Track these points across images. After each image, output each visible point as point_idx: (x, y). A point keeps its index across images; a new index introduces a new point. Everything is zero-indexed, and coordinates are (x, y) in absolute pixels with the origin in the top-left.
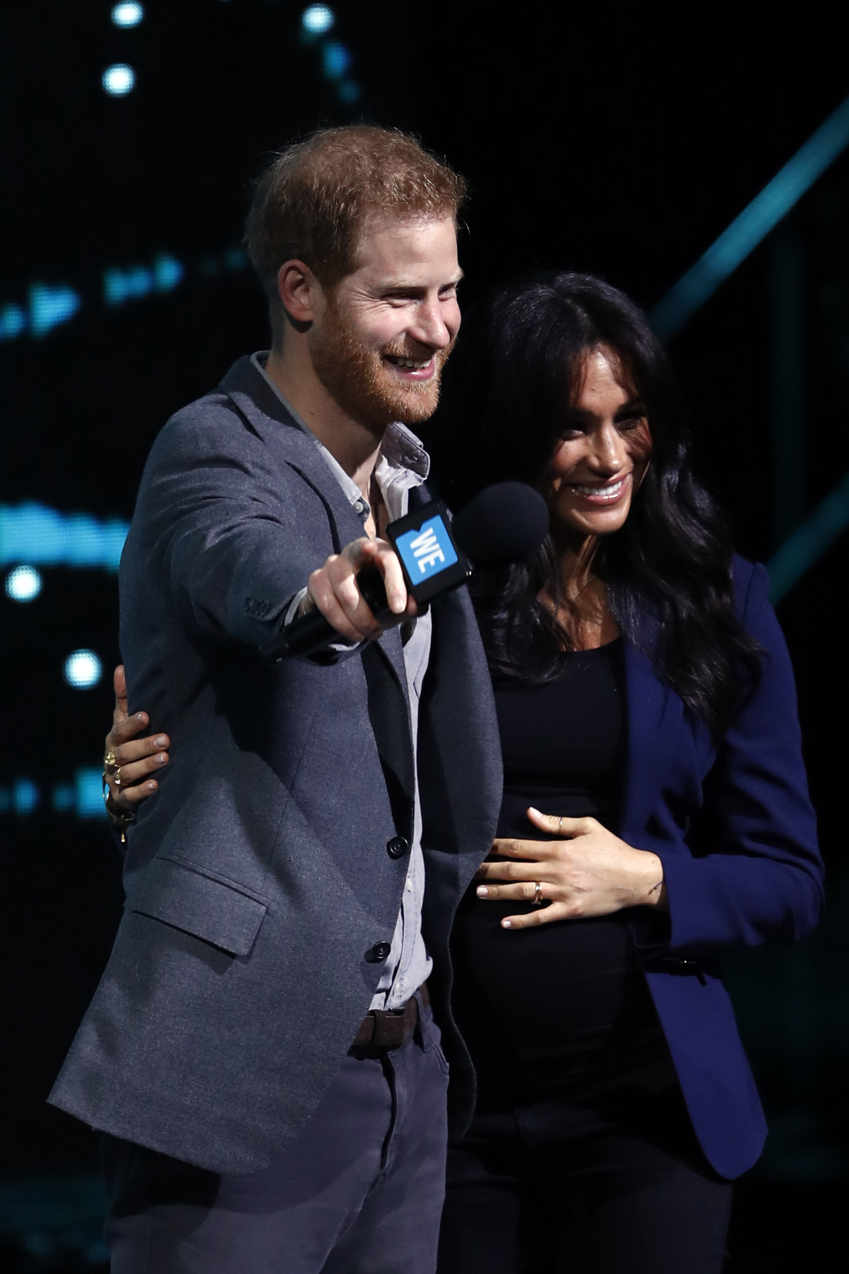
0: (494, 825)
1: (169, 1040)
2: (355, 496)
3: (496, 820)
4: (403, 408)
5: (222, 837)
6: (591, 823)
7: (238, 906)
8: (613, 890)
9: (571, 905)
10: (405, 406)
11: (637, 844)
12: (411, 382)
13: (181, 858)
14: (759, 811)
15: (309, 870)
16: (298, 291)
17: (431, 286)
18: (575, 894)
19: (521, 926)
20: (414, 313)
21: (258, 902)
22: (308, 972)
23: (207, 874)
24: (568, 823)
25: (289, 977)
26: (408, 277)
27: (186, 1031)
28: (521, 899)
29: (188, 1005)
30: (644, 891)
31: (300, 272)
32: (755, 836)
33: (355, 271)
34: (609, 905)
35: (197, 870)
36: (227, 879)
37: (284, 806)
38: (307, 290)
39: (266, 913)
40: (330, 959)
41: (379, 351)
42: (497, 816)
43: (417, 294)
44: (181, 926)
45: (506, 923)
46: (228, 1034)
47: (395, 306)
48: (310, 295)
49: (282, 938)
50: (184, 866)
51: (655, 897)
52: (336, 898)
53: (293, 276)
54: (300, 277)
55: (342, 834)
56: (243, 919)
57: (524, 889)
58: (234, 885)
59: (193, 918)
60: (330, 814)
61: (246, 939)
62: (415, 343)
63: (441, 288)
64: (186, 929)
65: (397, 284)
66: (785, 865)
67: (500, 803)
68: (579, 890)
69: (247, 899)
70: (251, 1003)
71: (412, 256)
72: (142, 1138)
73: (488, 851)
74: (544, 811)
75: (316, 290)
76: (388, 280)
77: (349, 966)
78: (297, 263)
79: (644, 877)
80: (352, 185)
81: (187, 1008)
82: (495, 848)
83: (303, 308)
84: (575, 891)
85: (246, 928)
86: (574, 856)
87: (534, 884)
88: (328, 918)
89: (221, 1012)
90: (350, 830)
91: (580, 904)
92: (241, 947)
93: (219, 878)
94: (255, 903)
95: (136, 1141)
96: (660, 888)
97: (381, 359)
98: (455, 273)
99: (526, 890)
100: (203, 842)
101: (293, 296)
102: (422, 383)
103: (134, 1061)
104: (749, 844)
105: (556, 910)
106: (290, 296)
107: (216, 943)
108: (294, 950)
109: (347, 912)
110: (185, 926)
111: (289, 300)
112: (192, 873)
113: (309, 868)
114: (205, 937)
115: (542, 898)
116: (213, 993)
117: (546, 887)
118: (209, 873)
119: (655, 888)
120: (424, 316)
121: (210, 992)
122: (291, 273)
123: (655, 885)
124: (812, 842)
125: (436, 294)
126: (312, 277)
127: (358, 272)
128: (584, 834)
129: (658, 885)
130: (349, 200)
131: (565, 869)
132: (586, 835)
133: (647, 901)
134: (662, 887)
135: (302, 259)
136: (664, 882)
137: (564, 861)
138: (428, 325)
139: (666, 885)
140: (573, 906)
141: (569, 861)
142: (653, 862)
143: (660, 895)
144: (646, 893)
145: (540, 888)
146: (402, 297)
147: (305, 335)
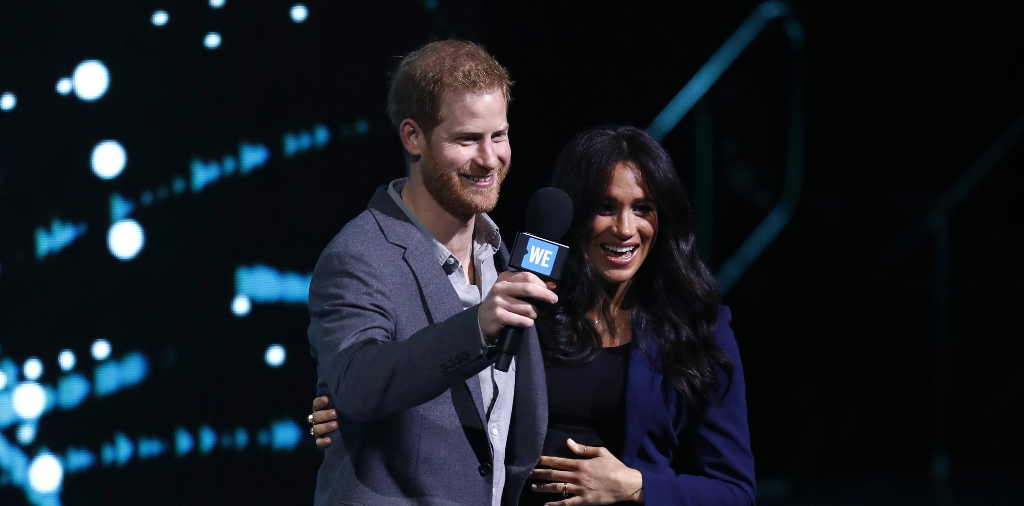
0: (541, 448)
2: (446, 256)
3: (542, 445)
4: (474, 204)
6: (603, 451)
8: (611, 490)
9: (585, 497)
10: (474, 203)
11: (629, 465)
12: (478, 189)
14: (716, 452)
16: (413, 137)
17: (487, 132)
18: (587, 491)
20: (477, 149)
24: (590, 449)
26: (472, 127)
28: (554, 492)
30: (630, 492)
31: (412, 127)
32: (713, 466)
33: (440, 124)
34: (607, 498)
38: (417, 137)
41: (456, 171)
42: (543, 443)
43: (477, 137)
45: (547, 505)
47: (464, 145)
48: (419, 139)
51: (636, 496)
53: (408, 128)
54: (412, 129)
57: (557, 486)
62: (478, 167)
63: (492, 134)
65: (463, 131)
66: (728, 484)
67: (545, 435)
68: (590, 489)
71: (473, 115)
73: (536, 463)
74: (577, 441)
75: (421, 137)
76: (458, 129)
78: (411, 121)
79: (630, 484)
80: (438, 74)
82: (541, 460)
83: (414, 147)
84: (587, 489)
86: (589, 469)
87: (564, 483)
91: (591, 497)
96: (639, 492)
97: (459, 176)
98: (502, 124)
99: (558, 487)
101: (409, 140)
102: (485, 189)
104: (708, 470)
105: (577, 500)
106: (407, 141)
111: (407, 143)
115: (567, 492)
117: (570, 486)
119: (636, 492)
120: (482, 150)
122: (408, 126)
123: (637, 490)
124: (750, 473)
125: (490, 138)
126: (418, 129)
127: (442, 125)
128: (598, 457)
129: (639, 490)
130: (436, 82)
131: (583, 476)
132: (599, 457)
133: (631, 498)
134: (641, 491)
135: (412, 118)
136: (643, 488)
137: (582, 471)
138: (484, 156)
139: (644, 490)
140: (586, 499)
141: (586, 471)
142: (637, 476)
143: (640, 496)
144: (631, 494)
145: (567, 486)
146: (468, 139)
147: (418, 164)
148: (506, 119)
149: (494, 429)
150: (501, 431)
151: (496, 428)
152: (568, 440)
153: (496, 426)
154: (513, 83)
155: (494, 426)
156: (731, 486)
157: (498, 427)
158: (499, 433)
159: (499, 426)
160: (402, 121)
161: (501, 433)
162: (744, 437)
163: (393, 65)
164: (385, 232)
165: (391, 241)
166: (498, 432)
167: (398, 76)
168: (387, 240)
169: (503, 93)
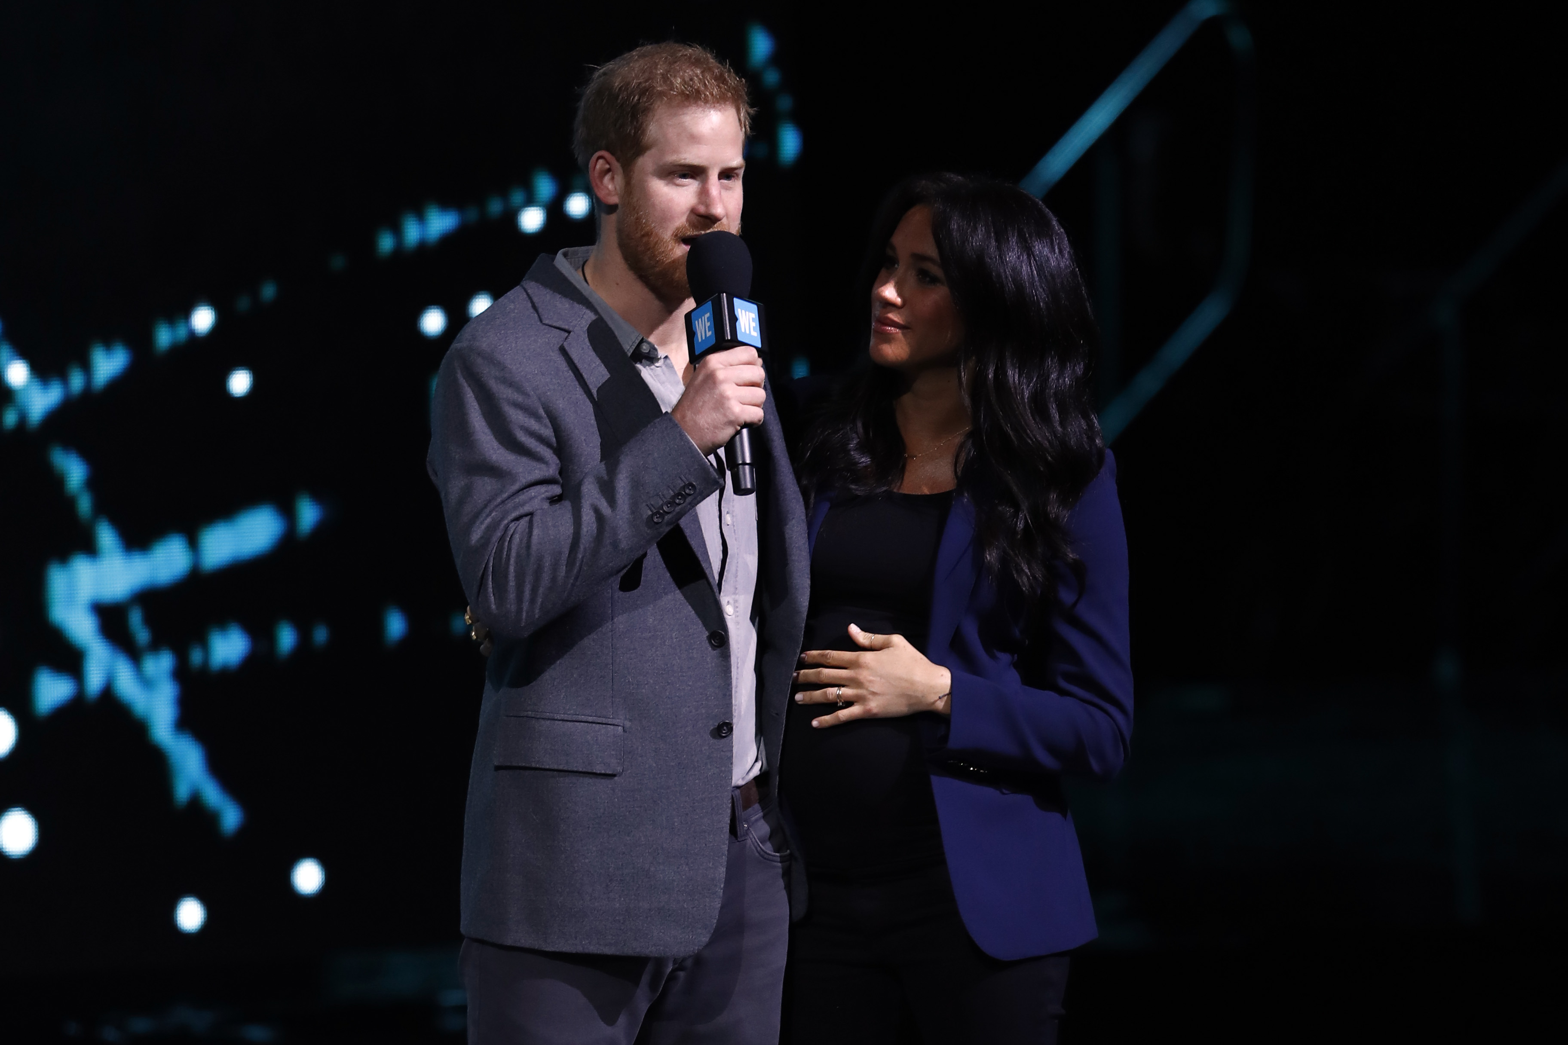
1: (583, 861)
2: (635, 340)
5: (566, 684)
6: (898, 640)
7: (601, 735)
8: (904, 695)
9: (867, 705)
11: (937, 660)
13: (538, 712)
14: (1074, 657)
15: (647, 684)
16: (607, 179)
17: (712, 167)
18: (870, 697)
19: (827, 725)
20: (697, 191)
21: (614, 725)
22: (672, 766)
23: (566, 719)
24: (878, 638)
25: (660, 776)
26: (692, 156)
27: (594, 849)
28: (825, 701)
29: (589, 827)
30: (932, 698)
31: (608, 163)
32: (1071, 678)
33: (645, 152)
34: (899, 707)
35: (556, 718)
36: (583, 717)
37: (611, 640)
38: (613, 178)
39: (624, 731)
40: (686, 749)
43: (696, 172)
44: (561, 767)
45: (815, 723)
46: (628, 838)
47: (678, 185)
48: (615, 180)
49: (643, 746)
50: (543, 719)
51: (940, 705)
52: (676, 699)
53: (602, 164)
54: (607, 166)
55: (665, 645)
56: (608, 744)
57: (828, 693)
58: (590, 719)
59: (568, 758)
60: (650, 632)
61: (617, 759)
63: (720, 172)
64: (565, 768)
65: (678, 162)
66: (1088, 705)
68: (874, 694)
69: (604, 726)
70: (637, 807)
71: (694, 139)
72: (592, 947)
74: (864, 629)
75: (619, 175)
76: (671, 158)
77: (703, 750)
78: (606, 154)
79: (933, 686)
80: (646, 81)
81: (589, 829)
83: (609, 193)
84: (870, 694)
85: (613, 750)
86: (873, 665)
87: (837, 688)
88: (674, 717)
89: (617, 823)
90: (672, 638)
91: (875, 705)
92: (614, 766)
93: (575, 718)
94: (612, 727)
95: (586, 951)
96: (945, 698)
98: (735, 159)
99: (829, 693)
100: (552, 693)
101: (603, 181)
103: (561, 888)
104: (1063, 684)
105: (855, 710)
106: (601, 182)
107: (594, 771)
108: (656, 752)
109: (689, 707)
110: (564, 767)
111: (599, 187)
112: (552, 722)
113: (646, 682)
114: (584, 770)
115: (842, 701)
116: (605, 810)
117: (845, 690)
118: (566, 717)
119: (940, 698)
120: (704, 193)
121: (602, 811)
122: (601, 161)
123: (941, 695)
124: (1126, 694)
125: (716, 176)
126: (617, 165)
127: (648, 154)
128: (888, 647)
129: (945, 695)
130: (643, 93)
131: (864, 675)
132: (890, 648)
133: (933, 708)
134: (947, 698)
135: (607, 149)
136: (951, 693)
137: (864, 667)
138: (707, 201)
139: (951, 696)
140: (868, 707)
141: (867, 668)
142: (942, 675)
143: (944, 705)
144: (932, 701)
145: (840, 693)
146: (684, 176)
147: (613, 217)
148: (741, 153)
149: (728, 606)
150: (738, 610)
151: (731, 605)
152: (849, 627)
153: (731, 601)
154: (754, 110)
155: (728, 602)
156: (1092, 709)
157: (734, 603)
158: (735, 612)
159: (736, 601)
160: (592, 154)
161: (737, 612)
162: (1120, 642)
163: (583, 79)
164: (540, 310)
165: (547, 322)
166: (734, 610)
167: (590, 90)
168: (541, 321)
169: (740, 120)
